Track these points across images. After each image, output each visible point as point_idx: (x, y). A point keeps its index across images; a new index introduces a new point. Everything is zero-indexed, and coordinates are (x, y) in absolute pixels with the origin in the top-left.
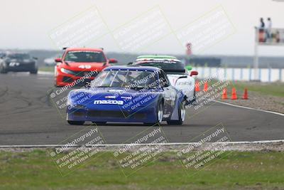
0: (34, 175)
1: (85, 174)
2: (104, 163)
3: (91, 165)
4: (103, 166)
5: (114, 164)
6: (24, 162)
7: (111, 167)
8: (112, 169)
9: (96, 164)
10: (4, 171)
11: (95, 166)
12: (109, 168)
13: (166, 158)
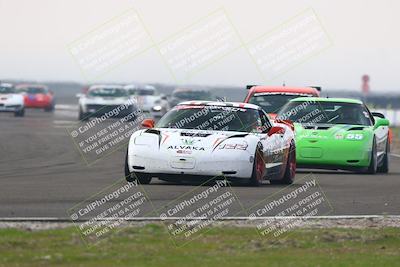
0: (146, 259)
1: (218, 259)
2: (245, 243)
3: (227, 246)
4: (243, 247)
5: (259, 245)
6: (132, 241)
7: (255, 249)
8: (255, 252)
9: (234, 244)
10: (105, 254)
11: (232, 248)
12: (252, 250)
13: (333, 236)
